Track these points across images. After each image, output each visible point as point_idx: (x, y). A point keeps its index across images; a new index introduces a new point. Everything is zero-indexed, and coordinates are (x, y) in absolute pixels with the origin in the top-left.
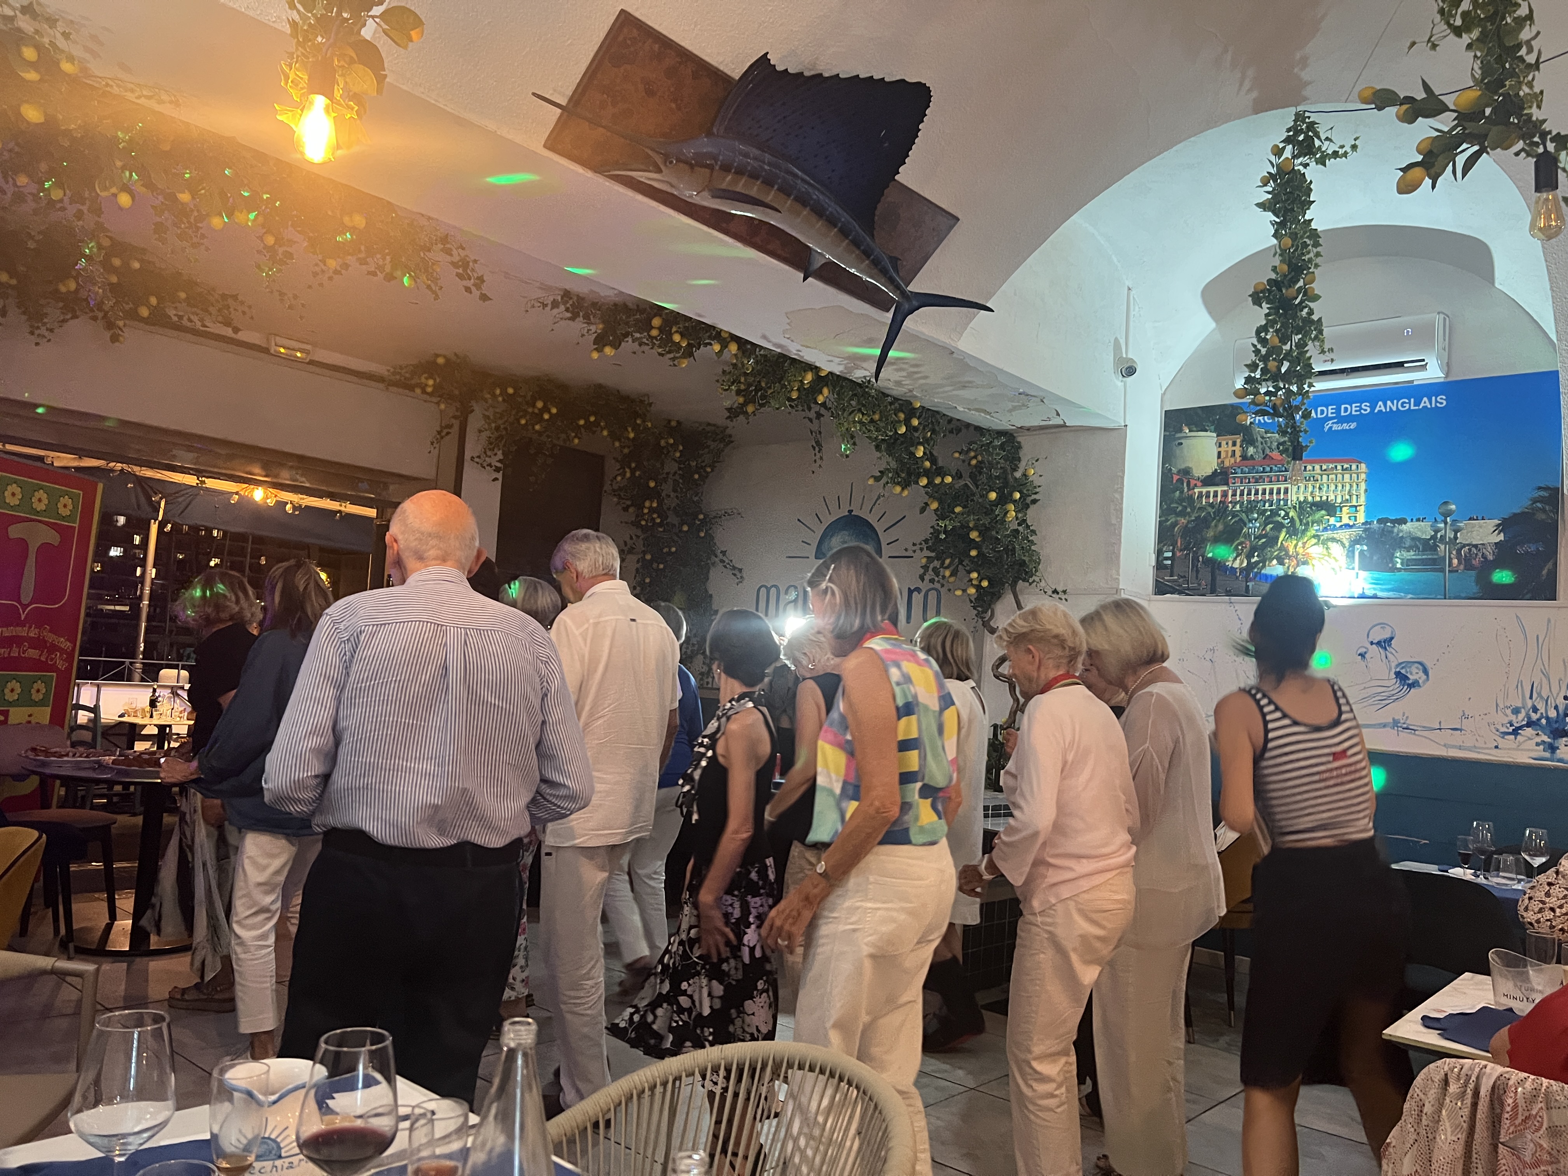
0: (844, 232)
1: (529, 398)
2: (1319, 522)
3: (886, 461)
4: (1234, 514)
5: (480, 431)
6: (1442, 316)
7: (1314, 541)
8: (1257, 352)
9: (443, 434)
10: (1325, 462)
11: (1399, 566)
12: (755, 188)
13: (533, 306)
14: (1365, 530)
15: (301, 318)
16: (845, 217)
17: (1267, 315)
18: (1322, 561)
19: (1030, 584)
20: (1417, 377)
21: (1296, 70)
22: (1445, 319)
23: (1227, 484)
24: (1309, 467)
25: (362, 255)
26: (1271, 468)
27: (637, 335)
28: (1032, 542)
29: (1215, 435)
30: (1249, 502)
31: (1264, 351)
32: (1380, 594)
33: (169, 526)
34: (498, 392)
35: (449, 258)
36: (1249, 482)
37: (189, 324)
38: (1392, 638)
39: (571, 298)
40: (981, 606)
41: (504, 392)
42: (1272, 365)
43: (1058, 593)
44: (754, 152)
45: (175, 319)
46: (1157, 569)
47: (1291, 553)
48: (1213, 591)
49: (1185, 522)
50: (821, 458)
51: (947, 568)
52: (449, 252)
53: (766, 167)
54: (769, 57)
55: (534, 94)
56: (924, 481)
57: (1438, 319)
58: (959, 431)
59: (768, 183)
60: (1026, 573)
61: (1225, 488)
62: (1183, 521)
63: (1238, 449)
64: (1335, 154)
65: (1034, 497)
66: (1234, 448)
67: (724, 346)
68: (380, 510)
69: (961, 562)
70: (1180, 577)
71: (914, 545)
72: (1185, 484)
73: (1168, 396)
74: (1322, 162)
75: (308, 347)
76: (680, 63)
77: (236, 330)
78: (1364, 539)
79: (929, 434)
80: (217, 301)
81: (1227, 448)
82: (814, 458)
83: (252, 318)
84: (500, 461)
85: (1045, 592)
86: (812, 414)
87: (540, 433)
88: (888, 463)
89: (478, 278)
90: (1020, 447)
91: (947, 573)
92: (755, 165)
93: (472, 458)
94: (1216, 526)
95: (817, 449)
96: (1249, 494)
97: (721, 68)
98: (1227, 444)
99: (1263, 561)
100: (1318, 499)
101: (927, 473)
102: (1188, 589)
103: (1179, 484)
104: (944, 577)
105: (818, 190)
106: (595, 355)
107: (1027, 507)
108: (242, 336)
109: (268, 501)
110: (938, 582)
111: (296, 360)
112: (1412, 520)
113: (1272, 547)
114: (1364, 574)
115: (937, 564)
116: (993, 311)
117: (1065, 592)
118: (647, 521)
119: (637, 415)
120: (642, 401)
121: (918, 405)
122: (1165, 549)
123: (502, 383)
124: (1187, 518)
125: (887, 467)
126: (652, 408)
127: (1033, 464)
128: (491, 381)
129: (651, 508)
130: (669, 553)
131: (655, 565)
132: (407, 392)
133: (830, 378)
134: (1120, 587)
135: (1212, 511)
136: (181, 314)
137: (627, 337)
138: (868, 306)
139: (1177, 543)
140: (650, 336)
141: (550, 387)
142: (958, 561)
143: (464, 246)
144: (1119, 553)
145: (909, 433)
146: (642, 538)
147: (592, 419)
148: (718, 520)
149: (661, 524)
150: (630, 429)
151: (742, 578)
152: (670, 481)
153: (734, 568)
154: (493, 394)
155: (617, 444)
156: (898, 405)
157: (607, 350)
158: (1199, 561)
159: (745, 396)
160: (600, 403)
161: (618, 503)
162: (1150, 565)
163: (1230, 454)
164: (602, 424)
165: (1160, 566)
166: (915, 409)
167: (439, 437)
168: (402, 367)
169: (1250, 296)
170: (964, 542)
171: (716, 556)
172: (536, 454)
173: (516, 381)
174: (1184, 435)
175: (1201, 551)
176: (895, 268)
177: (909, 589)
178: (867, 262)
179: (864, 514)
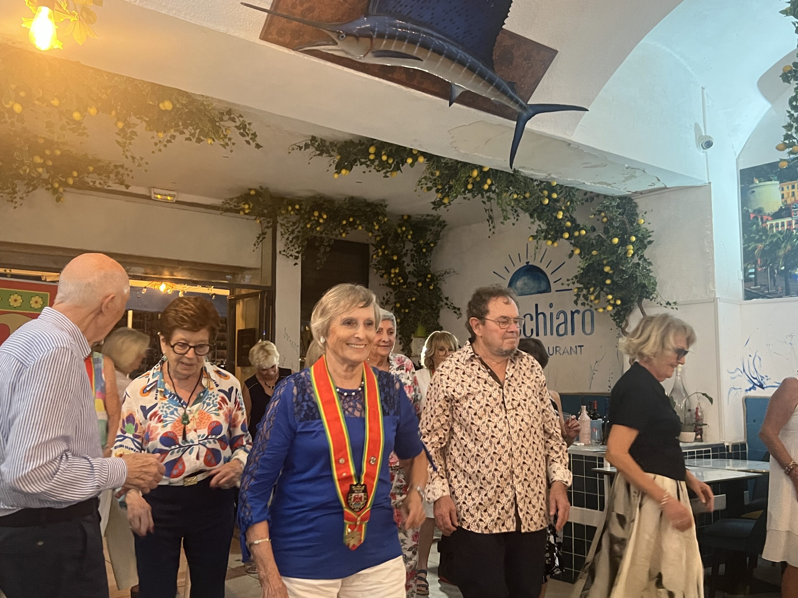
0: (472, 69)
5: (283, 235)
8: (791, 116)
9: (261, 239)
12: (404, 47)
13: (293, 149)
16: (470, 59)
17: (796, 89)
19: (651, 300)
23: (790, 216)
27: (363, 160)
28: (649, 271)
29: (778, 182)
34: (290, 208)
35: (234, 124)
37: (99, 186)
39: (317, 141)
40: (619, 318)
41: (294, 209)
43: (670, 304)
45: (91, 184)
46: (745, 282)
48: (788, 294)
49: (762, 246)
50: (494, 227)
51: (592, 294)
52: (233, 120)
53: (410, 32)
56: (566, 235)
58: (592, 199)
59: (413, 42)
60: (647, 292)
61: (789, 219)
62: (760, 246)
63: (796, 190)
65: (649, 239)
66: (793, 190)
67: (415, 159)
68: (232, 290)
69: (602, 289)
70: (762, 285)
71: (568, 280)
72: (759, 220)
73: (741, 160)
75: (175, 193)
77: (127, 187)
79: (569, 203)
80: (113, 170)
81: (788, 191)
82: (489, 228)
84: (297, 252)
85: (661, 305)
87: (321, 233)
88: (539, 225)
89: (252, 134)
90: (636, 206)
91: (592, 298)
92: (403, 31)
93: (280, 252)
94: (785, 247)
95: (490, 221)
98: (788, 188)
101: (568, 230)
102: (769, 294)
103: (755, 221)
104: (591, 301)
105: (449, 43)
106: (336, 176)
107: (645, 247)
108: (132, 189)
110: (588, 304)
111: (167, 202)
115: (585, 292)
116: (588, 110)
117: (675, 303)
118: (395, 282)
119: (377, 214)
120: (381, 205)
121: (555, 184)
122: (749, 267)
123: (292, 203)
124: (763, 243)
125: (539, 228)
126: (387, 209)
127: (643, 216)
128: (285, 202)
129: (395, 273)
130: (412, 302)
131: (403, 311)
132: (234, 214)
133: (491, 172)
134: (717, 296)
135: (781, 237)
136: (94, 180)
137: (356, 162)
138: (501, 119)
139: (757, 261)
140: (370, 160)
141: (321, 202)
142: (598, 288)
143: (242, 114)
144: (714, 273)
145: (551, 203)
146: (394, 293)
147: (351, 220)
148: (441, 277)
149: (404, 283)
150: (375, 224)
151: (460, 314)
152: (409, 255)
153: (455, 308)
154: (287, 210)
155: (370, 234)
156: (542, 186)
157: (344, 172)
158: (775, 273)
159: (442, 193)
160: (354, 208)
161: (377, 272)
162: (739, 280)
163: (791, 195)
164: (358, 222)
165: (746, 280)
166: (554, 187)
167: (259, 241)
168: (231, 199)
169: (780, 76)
170: (601, 275)
171: (443, 301)
172: (320, 246)
173: (299, 201)
174: (755, 185)
175: (776, 265)
176: (513, 90)
177: (572, 311)
178: (492, 87)
179: (537, 264)
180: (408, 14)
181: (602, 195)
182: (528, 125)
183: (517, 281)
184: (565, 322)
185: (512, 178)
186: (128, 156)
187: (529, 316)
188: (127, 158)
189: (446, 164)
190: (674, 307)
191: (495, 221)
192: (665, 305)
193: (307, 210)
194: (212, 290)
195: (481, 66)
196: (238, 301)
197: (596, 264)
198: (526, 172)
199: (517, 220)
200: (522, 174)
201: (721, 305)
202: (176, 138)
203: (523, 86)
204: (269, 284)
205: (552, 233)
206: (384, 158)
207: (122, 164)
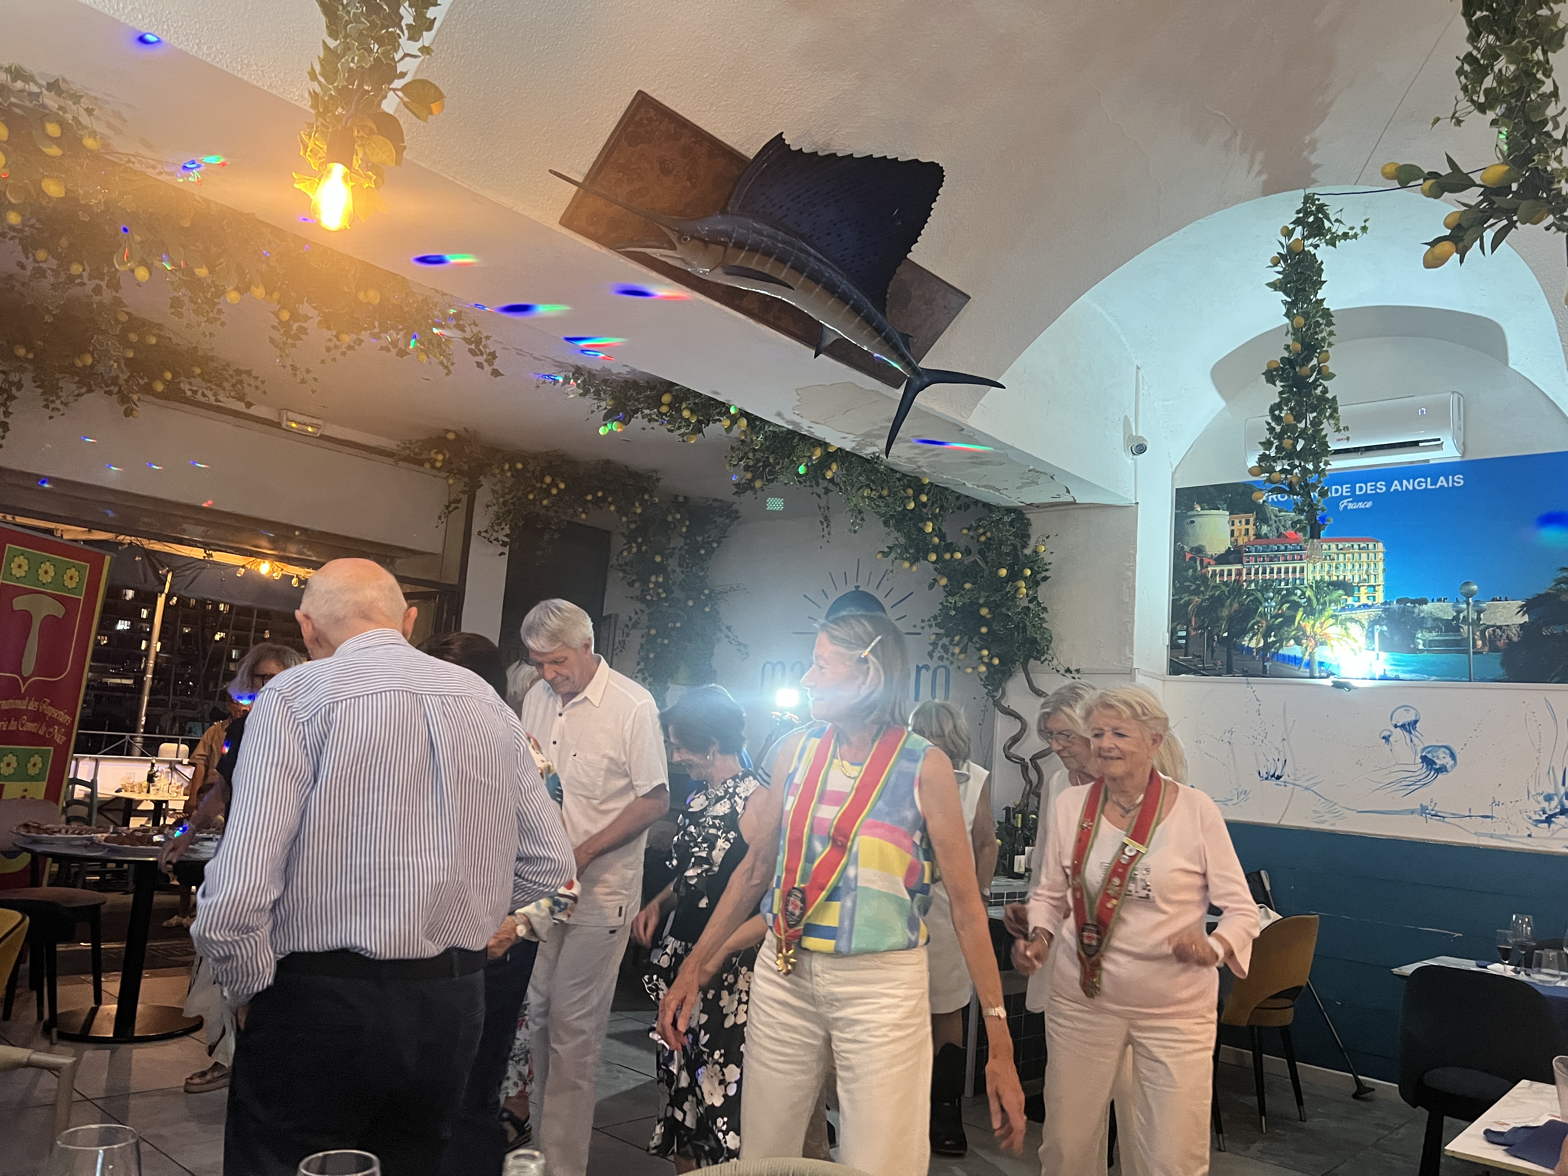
0: (856, 309)
1: (537, 474)
2: (1337, 602)
3: (896, 537)
4: (1249, 593)
5: (488, 506)
6: (1456, 395)
7: (1332, 621)
8: (1271, 430)
9: (450, 509)
10: (1341, 541)
11: (1421, 647)
12: (768, 266)
14: (1385, 610)
15: (313, 392)
16: (856, 294)
17: (1281, 393)
18: (1341, 642)
19: (1042, 663)
20: (1433, 457)
21: (1305, 154)
22: (1459, 399)
23: (1241, 563)
24: (1325, 546)
25: (376, 330)
26: (1286, 547)
27: (647, 412)
28: (1043, 620)
29: (1228, 513)
30: (1264, 580)
31: (1278, 429)
32: (1402, 676)
33: (175, 599)
34: (507, 467)
35: (462, 335)
36: (1264, 561)
37: (203, 399)
38: (1416, 722)
39: (582, 375)
40: (992, 685)
41: (512, 467)
42: (1287, 443)
43: (1071, 672)
44: (767, 229)
45: (189, 393)
46: (1171, 648)
47: (1308, 633)
48: (1229, 672)
49: (1199, 600)
50: (829, 534)
51: (956, 645)
52: (462, 329)
53: (780, 245)
54: (783, 137)
55: (551, 171)
56: (933, 557)
57: (1453, 399)
58: (967, 507)
59: (782, 260)
60: (1038, 651)
61: (1239, 567)
62: (1197, 599)
63: (1251, 527)
64: (1345, 236)
65: (1045, 574)
66: (1247, 527)
67: (734, 421)
69: (973, 640)
70: (1195, 656)
71: (923, 621)
72: (1198, 562)
73: (1178, 475)
74: (1332, 243)
75: (319, 422)
76: (695, 143)
77: (249, 405)
78: (1383, 619)
79: (938, 510)
80: (231, 376)
81: (1238, 527)
82: (822, 533)
83: (265, 392)
84: (507, 536)
85: (1058, 671)
86: (821, 491)
87: (547, 508)
89: (490, 354)
90: (1029, 524)
91: (957, 650)
92: (769, 243)
93: (479, 533)
94: (1231, 605)
95: (825, 524)
96: (1264, 572)
97: (736, 148)
98: (1240, 522)
99: (1281, 641)
100: (1335, 578)
101: (936, 549)
102: (1204, 669)
103: (1192, 563)
104: (953, 654)
105: (830, 267)
107: (1041, 585)
108: (256, 410)
109: (274, 575)
110: (947, 659)
111: (307, 435)
112: (1433, 601)
113: (1289, 626)
114: (1384, 655)
115: (946, 640)
117: (1078, 671)
118: (652, 596)
119: (644, 490)
120: (649, 477)
121: (927, 481)
123: (511, 458)
124: (1201, 596)
125: (895, 543)
126: (660, 484)
127: (1045, 540)
128: (500, 457)
129: (656, 583)
130: (674, 628)
131: (659, 641)
132: (416, 467)
133: (839, 453)
134: (1135, 666)
135: (1226, 590)
136: (195, 388)
137: (637, 414)
138: (880, 383)
139: (1191, 622)
140: (660, 413)
141: (558, 463)
142: (968, 637)
143: (477, 322)
144: (1133, 632)
145: (917, 509)
146: (647, 611)
147: (600, 494)
148: (723, 595)
149: (665, 599)
150: (637, 504)
151: (747, 653)
152: (677, 556)
153: (740, 644)
154: (502, 469)
155: (624, 519)
156: (907, 481)
158: (1214, 640)
159: (753, 472)
160: (608, 478)
161: (625, 577)
162: (1163, 645)
163: (1243, 532)
164: (610, 499)
165: (1174, 646)
166: (924, 485)
167: (447, 512)
168: (413, 443)
169: (1263, 374)
170: (974, 619)
171: (721, 631)
172: (543, 529)
173: (524, 457)
174: (1196, 513)
175: (1216, 630)
176: (908, 347)
177: (917, 666)
178: (879, 339)
179: (871, 591)
180: (781, 219)
181: (981, 502)
188: (284, 367)
192: (1063, 672)
195: (868, 305)
197: (969, 603)
199: (861, 526)
204: (455, 581)
205: (912, 551)
206: (686, 414)
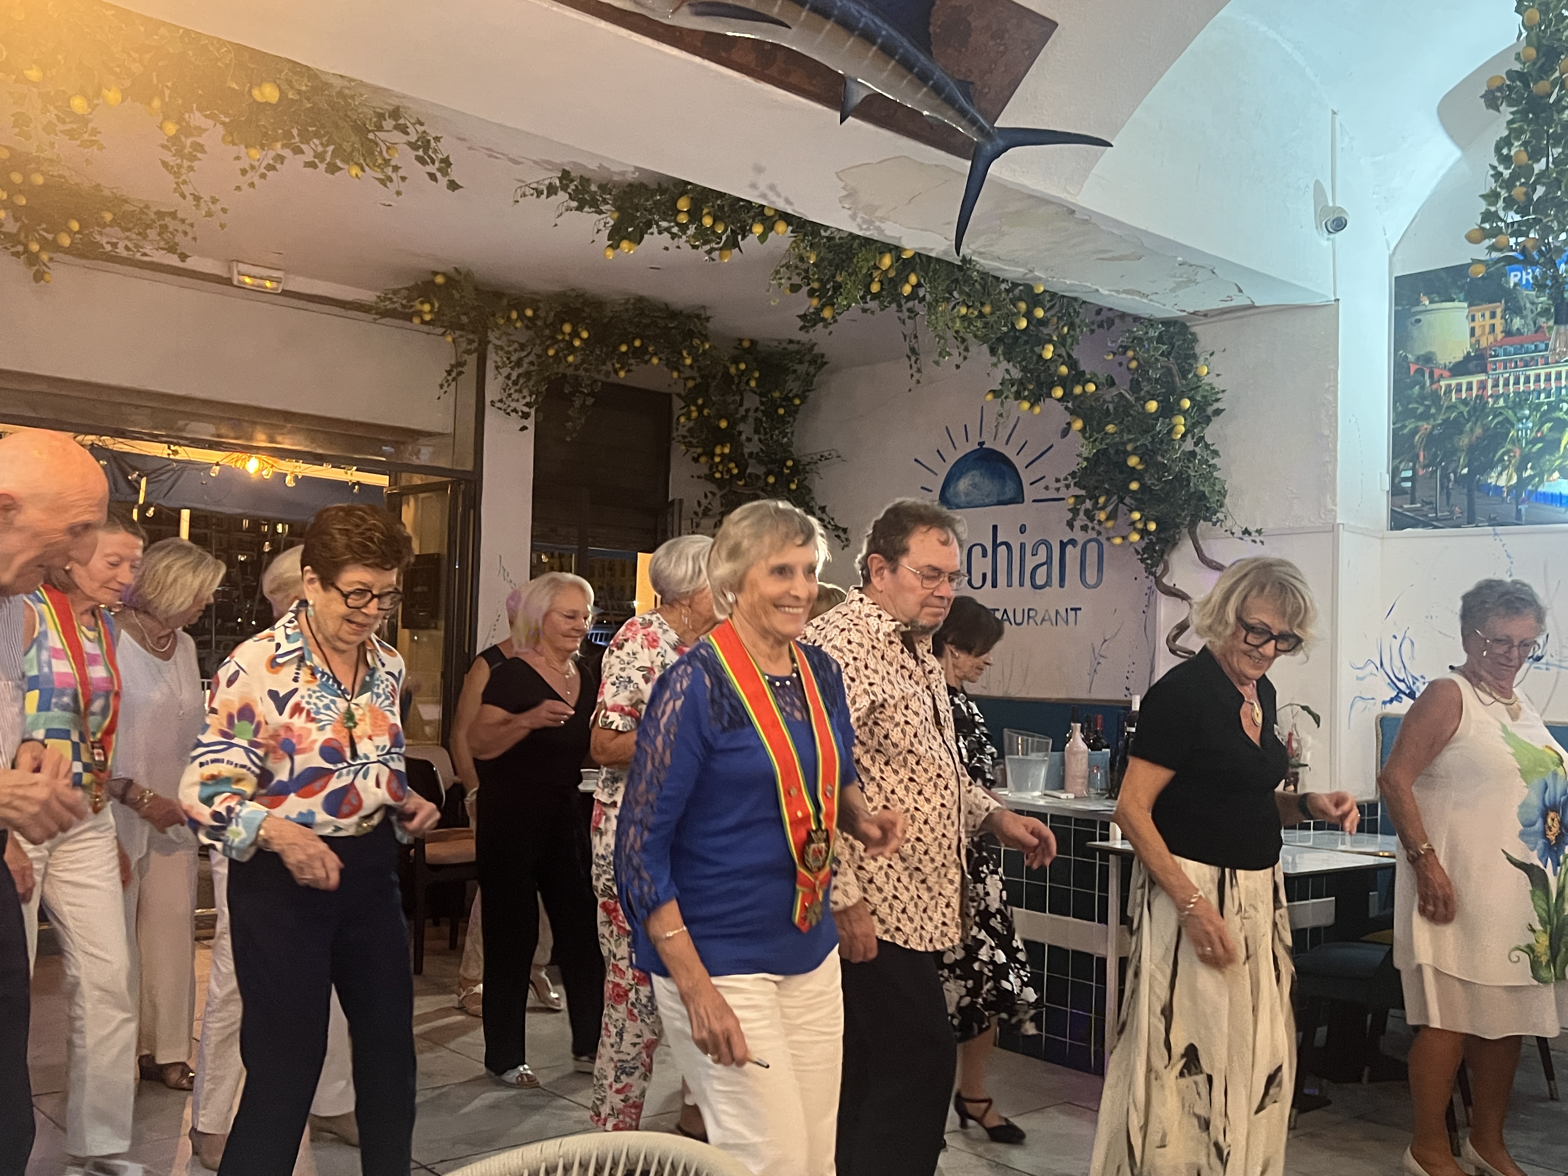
1: (552, 321)
4: (1496, 412)
5: (500, 369)
8: (1497, 175)
9: (454, 374)
13: (524, 195)
16: (886, 30)
17: (1509, 123)
19: (1214, 524)
23: (1484, 371)
27: (664, 224)
28: (1214, 467)
29: (1465, 305)
30: (1517, 393)
31: (1507, 173)
33: (152, 510)
34: (514, 315)
35: (405, 138)
36: (1516, 367)
37: (125, 254)
39: (572, 181)
40: (1151, 557)
41: (522, 316)
42: (1520, 192)
43: (1250, 534)
45: (110, 248)
46: (1392, 495)
48: (1471, 520)
49: (1429, 427)
50: (919, 371)
51: (1103, 508)
56: (1058, 392)
58: (1113, 324)
60: (1208, 509)
61: (1482, 377)
62: (1426, 426)
63: (1498, 321)
65: (1216, 406)
66: (1493, 321)
67: (769, 227)
68: (393, 476)
69: (1121, 500)
71: (1058, 480)
72: (1427, 376)
73: (1398, 257)
75: (281, 274)
77: (183, 257)
79: (1066, 329)
80: (153, 221)
81: (1483, 322)
83: (196, 239)
84: (527, 405)
85: (1233, 534)
87: (577, 368)
88: (1007, 371)
89: (442, 161)
90: (1195, 340)
91: (1102, 516)
93: (492, 402)
94: (1472, 430)
95: (913, 359)
96: (1517, 383)
99: (1540, 474)
101: (1063, 382)
102: (1437, 519)
103: (1419, 377)
104: (1100, 522)
106: (610, 254)
107: (1208, 420)
108: (193, 263)
109: (264, 473)
110: (1093, 529)
111: (265, 292)
113: (1552, 454)
115: (1088, 504)
117: (1259, 532)
118: (721, 473)
119: (691, 334)
120: (698, 317)
121: (1042, 289)
122: (1402, 466)
123: (518, 304)
124: (1431, 422)
125: (1007, 377)
126: (710, 325)
127: (1206, 359)
128: (505, 302)
129: (723, 455)
133: (918, 260)
134: (1338, 521)
135: (1465, 410)
136: (115, 240)
137: (650, 227)
138: (942, 153)
139: (1418, 457)
140: (678, 224)
141: (579, 306)
142: (1115, 498)
143: (422, 120)
144: (1335, 475)
145: (1031, 328)
147: (637, 343)
148: (812, 466)
150: (684, 353)
152: (751, 420)
153: (837, 528)
154: (509, 319)
155: (675, 375)
156: (1017, 292)
157: (625, 245)
158: (1449, 480)
159: (820, 297)
160: (644, 321)
161: (688, 451)
162: (1382, 490)
163: (1487, 330)
164: (650, 349)
165: (1396, 491)
166: (1038, 295)
167: (450, 378)
168: (395, 292)
169: (1482, 97)
170: (1121, 472)
172: (572, 394)
173: (534, 302)
174: (1423, 308)
175: (1453, 465)
176: (967, 97)
177: (1061, 542)
178: (925, 89)
179: (999, 446)
181: (1130, 315)
182: (994, 169)
183: (959, 479)
184: (1049, 562)
185: (959, 275)
186: (187, 194)
187: (979, 548)
188: (184, 197)
189: (830, 239)
190: (1258, 540)
191: (922, 357)
192: (1241, 535)
193: (550, 320)
194: (352, 475)
196: (404, 498)
197: (1112, 451)
198: (985, 263)
199: (965, 358)
200: (978, 267)
201: (1346, 540)
202: (286, 162)
203: (986, 90)
204: (469, 467)
205: (1031, 387)
206: (707, 221)
207: (172, 210)
